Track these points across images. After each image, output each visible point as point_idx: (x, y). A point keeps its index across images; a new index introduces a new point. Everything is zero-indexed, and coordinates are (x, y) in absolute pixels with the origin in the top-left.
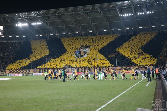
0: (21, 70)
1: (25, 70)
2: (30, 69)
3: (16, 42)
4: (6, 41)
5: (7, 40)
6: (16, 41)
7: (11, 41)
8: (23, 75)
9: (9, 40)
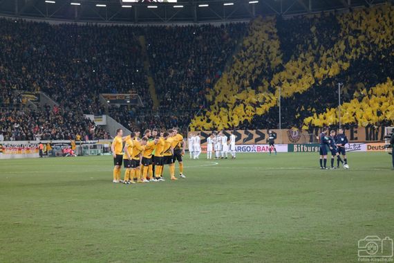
0: (242, 132)
1: (257, 133)
2: (276, 128)
3: (222, 26)
4: (191, 24)
5: (193, 20)
6: (224, 23)
7: (206, 23)
8: (291, 149)
9: (199, 20)
